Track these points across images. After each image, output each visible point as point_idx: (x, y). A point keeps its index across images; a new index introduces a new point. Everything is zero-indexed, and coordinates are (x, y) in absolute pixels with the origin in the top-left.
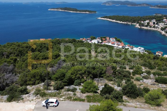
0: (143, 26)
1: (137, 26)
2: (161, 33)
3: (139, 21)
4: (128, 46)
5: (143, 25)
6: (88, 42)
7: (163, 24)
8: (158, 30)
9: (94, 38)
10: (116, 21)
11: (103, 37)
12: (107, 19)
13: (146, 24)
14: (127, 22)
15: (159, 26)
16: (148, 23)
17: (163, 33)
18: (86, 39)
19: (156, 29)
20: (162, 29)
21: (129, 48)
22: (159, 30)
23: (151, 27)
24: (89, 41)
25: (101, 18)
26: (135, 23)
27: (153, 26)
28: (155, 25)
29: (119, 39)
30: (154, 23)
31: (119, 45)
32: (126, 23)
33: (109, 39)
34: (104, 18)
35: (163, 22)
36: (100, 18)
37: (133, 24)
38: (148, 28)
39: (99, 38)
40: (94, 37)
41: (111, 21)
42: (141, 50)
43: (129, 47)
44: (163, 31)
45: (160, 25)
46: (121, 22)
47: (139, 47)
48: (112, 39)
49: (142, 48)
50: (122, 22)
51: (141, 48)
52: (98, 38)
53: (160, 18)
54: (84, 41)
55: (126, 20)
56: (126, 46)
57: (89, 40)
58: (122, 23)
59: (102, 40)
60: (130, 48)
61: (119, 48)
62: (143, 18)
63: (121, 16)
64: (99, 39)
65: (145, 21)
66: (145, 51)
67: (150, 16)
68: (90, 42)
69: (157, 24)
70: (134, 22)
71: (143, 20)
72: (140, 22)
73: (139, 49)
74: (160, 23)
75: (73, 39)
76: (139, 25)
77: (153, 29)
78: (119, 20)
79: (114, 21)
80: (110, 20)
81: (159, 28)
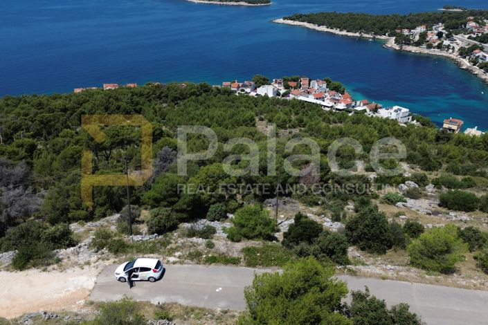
0: (409, 44)
1: (392, 43)
2: (458, 64)
3: (395, 28)
4: (364, 105)
5: (407, 41)
6: (246, 93)
7: (467, 36)
8: (450, 56)
9: (265, 82)
10: (328, 28)
11: (290, 78)
12: (301, 23)
13: (417, 38)
14: (360, 33)
15: (454, 45)
16: (423, 36)
17: (466, 63)
18: (241, 84)
19: (444, 53)
20: (464, 53)
21: (365, 111)
22: (455, 55)
23: (430, 46)
24: (248, 90)
25: (284, 19)
26: (385, 35)
27: (436, 44)
28: (442, 39)
29: (337, 83)
30: (440, 35)
31: (338, 100)
32: (357, 34)
33: (309, 84)
34: (294, 20)
35: (466, 31)
36: (281, 21)
37: (379, 37)
38: (423, 50)
39: (278, 80)
40: (264, 76)
41: (314, 30)
42: (401, 115)
43: (365, 107)
44: (465, 58)
45: (458, 41)
46: (344, 33)
47: (396, 108)
48: (316, 85)
49: (404, 110)
50: (348, 31)
51: (400, 110)
52: (276, 82)
53: (458, 18)
54: (236, 89)
55: (358, 27)
56: (358, 103)
57: (250, 85)
58: (347, 36)
59: (287, 87)
60: (368, 110)
61: (337, 109)
62: (409, 20)
63: (343, 15)
64: (280, 83)
65: (414, 28)
66: (411, 117)
67: (430, 13)
68: (253, 94)
69: (449, 37)
70: (382, 31)
71: (409, 25)
72: (398, 31)
73: (396, 111)
74: (456, 35)
75: (203, 83)
76: (396, 41)
77: (437, 52)
78: (337, 27)
79: (323, 28)
80: (311, 26)
81: (453, 48)
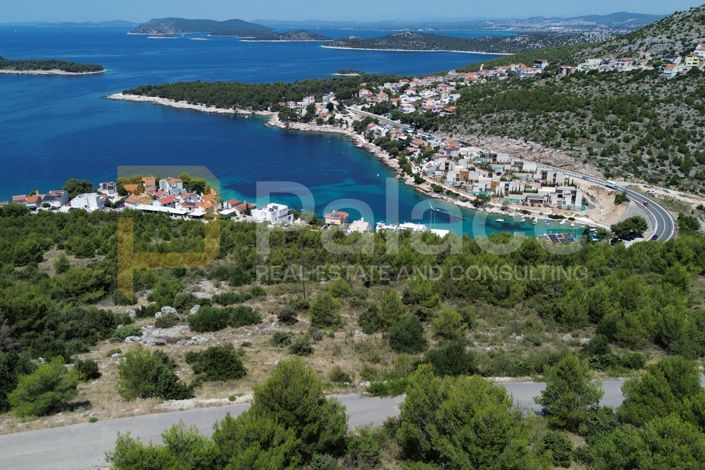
0: (295, 121)
4: (234, 206)
8: (345, 132)
10: (189, 103)
12: (151, 99)
13: (304, 112)
18: (43, 196)
21: (234, 214)
24: (56, 204)
25: (125, 93)
26: (266, 109)
27: (327, 119)
30: (330, 107)
31: (194, 204)
32: (231, 111)
35: (359, 101)
36: (120, 96)
37: (259, 112)
38: (312, 127)
39: (108, 184)
40: (83, 181)
41: (170, 106)
44: (360, 133)
45: (351, 114)
46: (213, 109)
50: (217, 107)
52: (105, 187)
54: (34, 205)
55: (230, 100)
57: (60, 197)
58: (217, 113)
59: (123, 193)
63: (210, 84)
64: (110, 188)
65: (301, 100)
68: (65, 209)
69: (340, 108)
70: (262, 104)
71: (295, 95)
72: (282, 104)
74: (349, 105)
78: (202, 102)
79: (183, 104)
81: (347, 123)
